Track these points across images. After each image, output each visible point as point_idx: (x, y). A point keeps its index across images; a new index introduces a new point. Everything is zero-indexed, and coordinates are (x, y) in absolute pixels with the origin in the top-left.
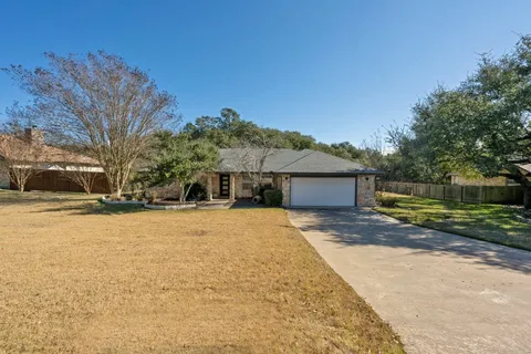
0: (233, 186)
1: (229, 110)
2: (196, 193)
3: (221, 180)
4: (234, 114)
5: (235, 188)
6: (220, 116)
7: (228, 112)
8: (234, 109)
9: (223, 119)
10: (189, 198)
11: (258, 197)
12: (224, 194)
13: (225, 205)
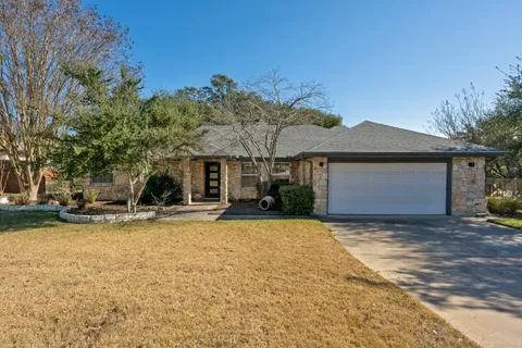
0: (226, 179)
1: (223, 78)
2: (162, 192)
3: (208, 172)
4: (230, 82)
5: (229, 182)
6: (210, 85)
7: (220, 80)
8: (229, 77)
9: (214, 89)
10: (146, 200)
11: (268, 199)
12: (211, 194)
13: (211, 212)
